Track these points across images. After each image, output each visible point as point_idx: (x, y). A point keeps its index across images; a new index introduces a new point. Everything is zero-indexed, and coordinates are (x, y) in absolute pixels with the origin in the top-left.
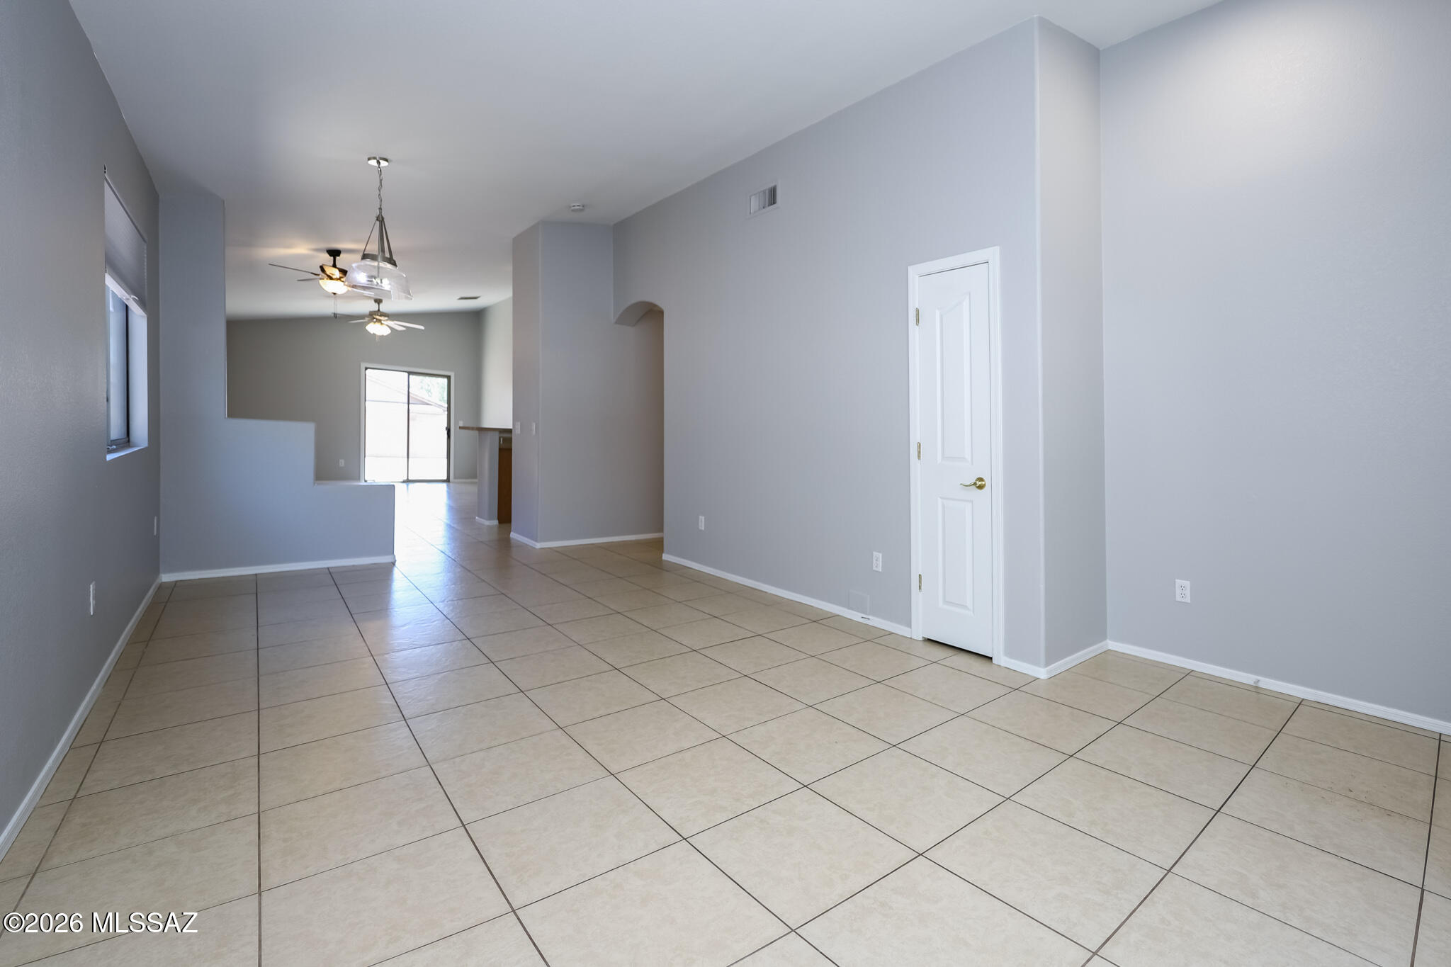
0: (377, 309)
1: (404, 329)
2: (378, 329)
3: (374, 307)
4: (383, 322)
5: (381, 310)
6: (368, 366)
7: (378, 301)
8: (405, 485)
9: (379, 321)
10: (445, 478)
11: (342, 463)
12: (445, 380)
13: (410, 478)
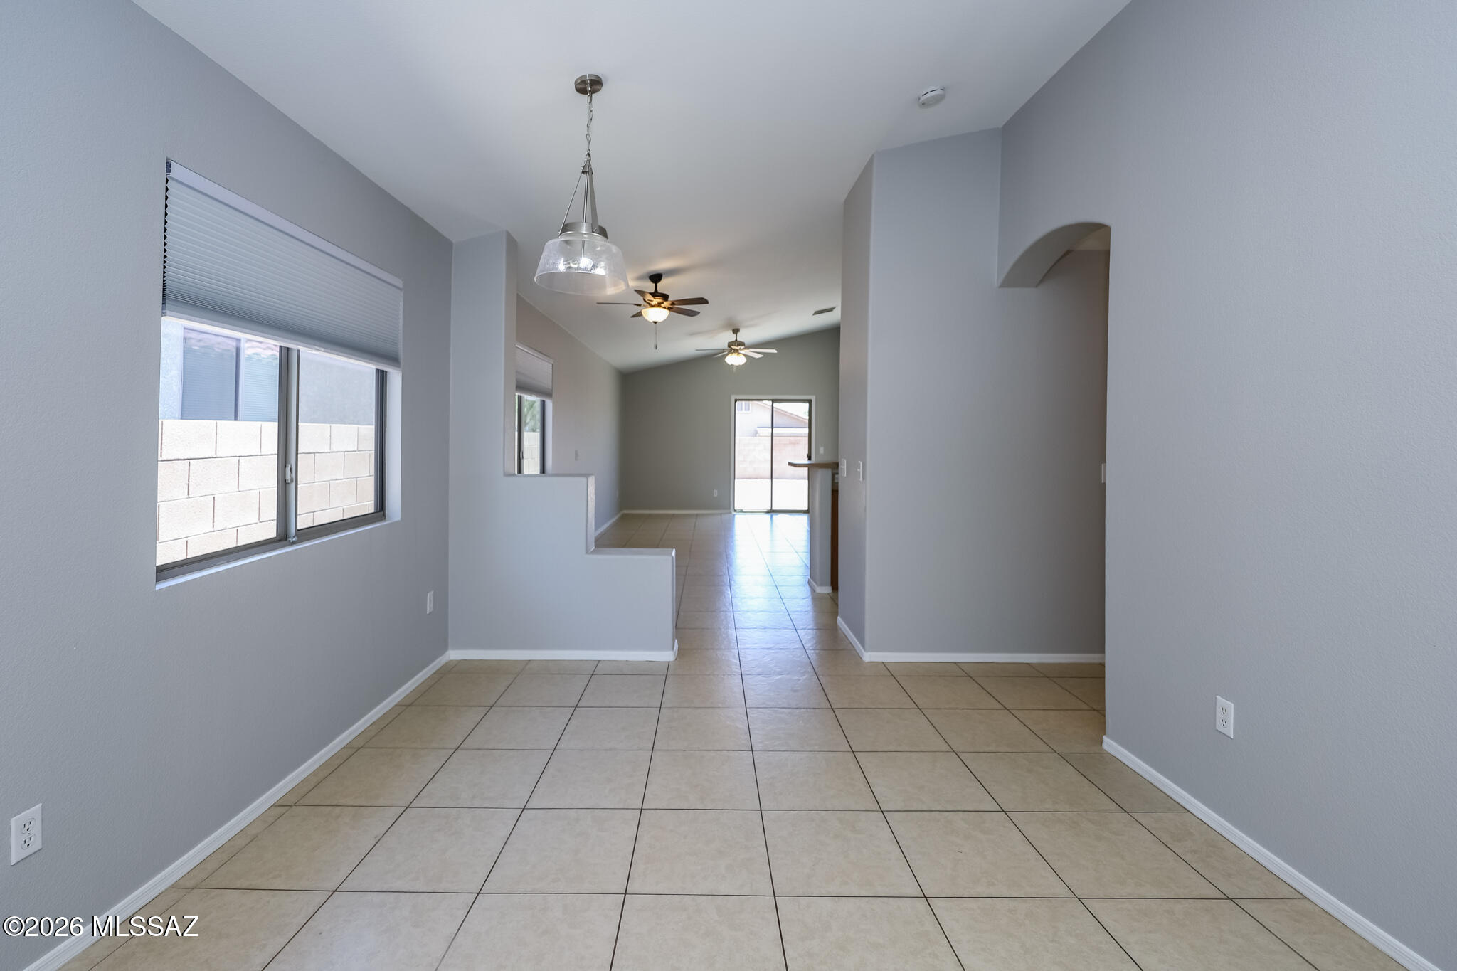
0: (734, 339)
1: (761, 356)
2: (735, 360)
3: (732, 337)
4: (740, 351)
5: (738, 340)
6: (738, 398)
7: (736, 331)
8: (768, 516)
9: (736, 351)
10: (806, 509)
11: (716, 493)
12: (807, 405)
13: (774, 508)
